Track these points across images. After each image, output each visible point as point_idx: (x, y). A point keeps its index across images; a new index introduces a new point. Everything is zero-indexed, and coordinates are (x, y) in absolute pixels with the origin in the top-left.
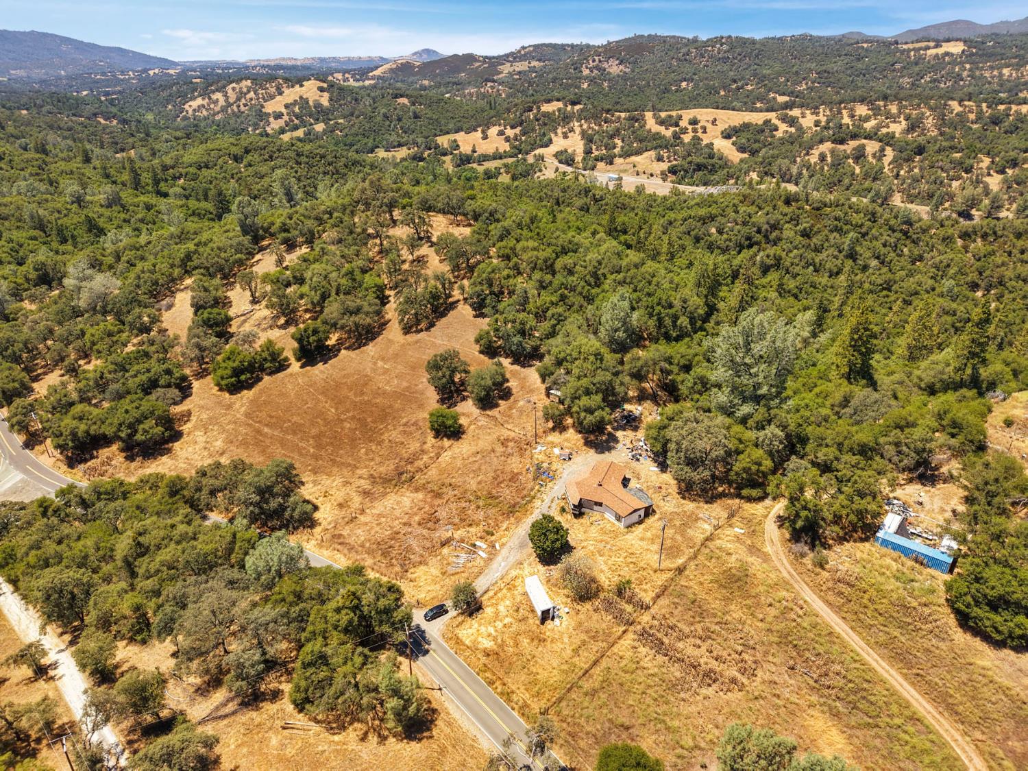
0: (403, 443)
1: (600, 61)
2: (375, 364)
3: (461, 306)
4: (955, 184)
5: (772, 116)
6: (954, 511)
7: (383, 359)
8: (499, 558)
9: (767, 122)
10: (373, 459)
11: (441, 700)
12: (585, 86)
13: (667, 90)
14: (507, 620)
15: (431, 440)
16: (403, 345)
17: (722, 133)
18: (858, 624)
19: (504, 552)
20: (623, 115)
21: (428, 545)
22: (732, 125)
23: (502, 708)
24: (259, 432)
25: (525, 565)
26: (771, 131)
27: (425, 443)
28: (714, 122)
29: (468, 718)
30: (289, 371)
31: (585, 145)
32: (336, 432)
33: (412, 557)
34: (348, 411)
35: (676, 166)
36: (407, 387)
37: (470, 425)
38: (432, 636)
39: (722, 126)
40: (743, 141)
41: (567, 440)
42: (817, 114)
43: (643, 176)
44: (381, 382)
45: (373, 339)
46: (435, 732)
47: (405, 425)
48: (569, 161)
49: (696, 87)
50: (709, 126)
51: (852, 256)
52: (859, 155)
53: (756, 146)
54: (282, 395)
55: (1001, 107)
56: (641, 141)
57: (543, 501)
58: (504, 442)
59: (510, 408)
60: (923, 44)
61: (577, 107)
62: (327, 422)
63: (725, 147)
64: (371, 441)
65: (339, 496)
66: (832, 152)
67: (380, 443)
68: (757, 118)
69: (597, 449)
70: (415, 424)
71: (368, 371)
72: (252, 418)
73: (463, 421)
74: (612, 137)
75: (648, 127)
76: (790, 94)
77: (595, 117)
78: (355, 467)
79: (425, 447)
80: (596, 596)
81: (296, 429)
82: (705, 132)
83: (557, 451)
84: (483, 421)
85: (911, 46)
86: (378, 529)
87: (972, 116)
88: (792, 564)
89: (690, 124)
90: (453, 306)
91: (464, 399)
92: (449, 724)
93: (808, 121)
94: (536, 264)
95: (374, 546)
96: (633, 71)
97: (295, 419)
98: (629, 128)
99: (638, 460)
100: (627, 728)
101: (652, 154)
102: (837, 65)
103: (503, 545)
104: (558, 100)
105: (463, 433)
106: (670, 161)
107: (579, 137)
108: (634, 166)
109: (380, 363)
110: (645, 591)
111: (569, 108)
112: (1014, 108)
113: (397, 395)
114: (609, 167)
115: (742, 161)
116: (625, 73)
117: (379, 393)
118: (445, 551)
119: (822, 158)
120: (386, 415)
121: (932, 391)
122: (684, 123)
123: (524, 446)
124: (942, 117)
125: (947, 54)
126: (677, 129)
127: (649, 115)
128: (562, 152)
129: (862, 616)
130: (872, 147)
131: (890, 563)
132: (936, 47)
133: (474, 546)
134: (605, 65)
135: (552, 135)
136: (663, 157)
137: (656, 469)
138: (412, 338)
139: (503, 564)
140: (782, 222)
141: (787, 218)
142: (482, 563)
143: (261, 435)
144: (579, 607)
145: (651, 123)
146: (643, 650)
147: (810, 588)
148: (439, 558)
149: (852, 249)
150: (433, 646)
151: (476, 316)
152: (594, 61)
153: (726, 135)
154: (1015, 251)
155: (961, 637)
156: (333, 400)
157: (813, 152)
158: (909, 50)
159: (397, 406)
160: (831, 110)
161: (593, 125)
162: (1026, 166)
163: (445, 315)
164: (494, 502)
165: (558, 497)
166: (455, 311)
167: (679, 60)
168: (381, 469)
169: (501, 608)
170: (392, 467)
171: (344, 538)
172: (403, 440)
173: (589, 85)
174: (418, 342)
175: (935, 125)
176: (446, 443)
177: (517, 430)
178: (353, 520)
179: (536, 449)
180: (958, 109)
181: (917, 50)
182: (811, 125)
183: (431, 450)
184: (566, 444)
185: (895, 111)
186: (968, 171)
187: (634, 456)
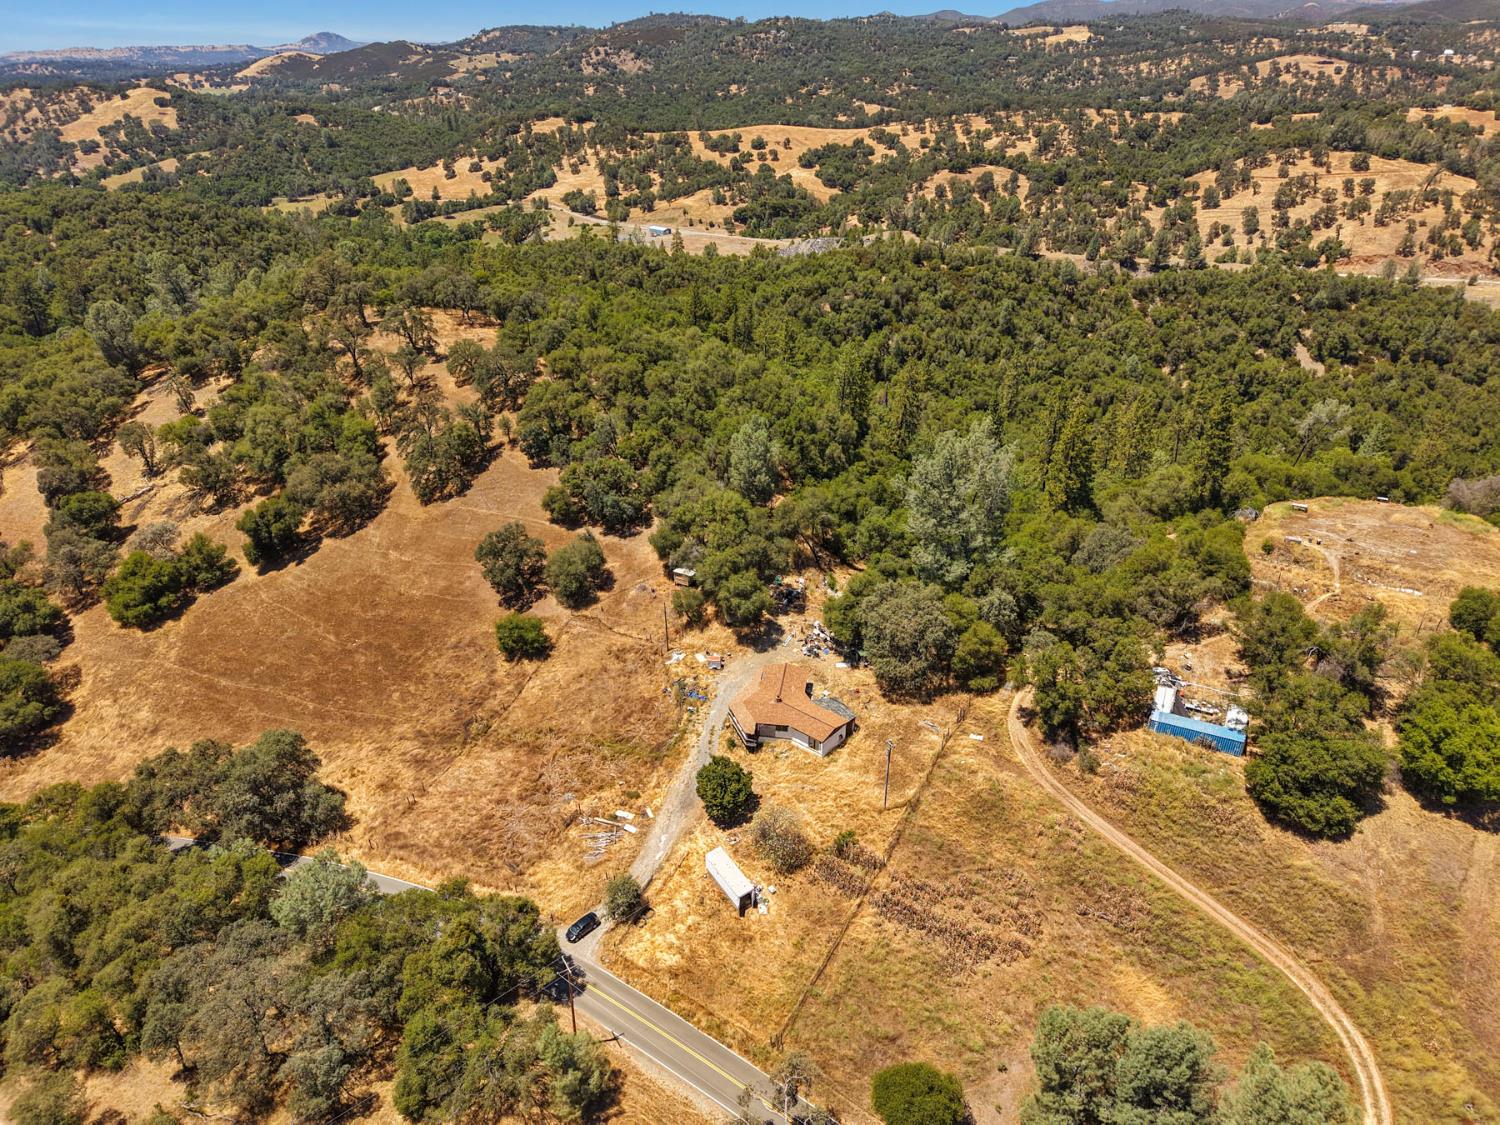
0: (458, 676)
1: (607, 54)
2: (385, 555)
3: (506, 452)
4: (1110, 222)
5: (863, 133)
6: (1228, 672)
7: (396, 547)
8: (656, 830)
9: (858, 143)
10: (415, 707)
11: (623, 1054)
12: (590, 91)
13: (711, 98)
14: (690, 920)
15: (503, 666)
16: (425, 523)
17: (800, 159)
18: (1148, 838)
19: (662, 819)
20: (657, 136)
21: (544, 827)
22: (813, 148)
23: (714, 1049)
24: (211, 687)
25: (697, 833)
26: (865, 155)
27: (494, 671)
28: (787, 144)
29: (671, 1075)
30: (240, 581)
31: (607, 182)
32: (344, 671)
33: (524, 850)
34: (357, 635)
35: (744, 210)
36: (447, 588)
37: (559, 636)
38: (586, 965)
39: (798, 150)
40: (831, 170)
41: (712, 640)
42: (923, 130)
43: (699, 226)
44: (401, 583)
45: (372, 517)
46: (625, 1105)
47: (455, 647)
48: (588, 208)
49: (751, 90)
50: (780, 149)
51: (1010, 331)
52: (986, 188)
53: (849, 177)
54: (238, 622)
55: (1148, 116)
56: (687, 174)
57: (699, 735)
58: (619, 655)
59: (618, 602)
60: (1040, 29)
61: (587, 126)
62: (326, 658)
63: (806, 179)
64: (406, 679)
65: (376, 771)
66: (952, 184)
67: (422, 679)
68: (845, 137)
69: (755, 646)
70: (472, 643)
71: (376, 569)
72: (194, 666)
73: (549, 631)
74: (644, 169)
75: (694, 153)
76: (881, 101)
77: (616, 141)
78: (389, 724)
79: (496, 677)
80: (808, 862)
81: (276, 675)
82: (776, 159)
83: (701, 658)
84: (579, 627)
85: (1025, 32)
86: (455, 815)
87: (1115, 129)
88: (1053, 773)
89: (754, 147)
90: (493, 453)
91: (540, 595)
92: (644, 1089)
93: (911, 140)
94: (617, 382)
95: (459, 843)
96: (657, 68)
97: (270, 659)
98: (668, 156)
99: (817, 655)
100: (893, 1040)
101: (708, 193)
102: (935, 59)
103: (657, 810)
104: (557, 115)
105: (552, 647)
106: (735, 204)
107: (597, 172)
108: (685, 213)
109: (393, 555)
110: (873, 842)
111: (575, 127)
112: (1163, 117)
113: (431, 602)
114: (648, 215)
115: (833, 199)
116: (646, 71)
117: (401, 601)
118: (573, 833)
119: (940, 192)
120: (422, 634)
121: (1165, 514)
122: (745, 147)
123: (651, 657)
124: (1079, 132)
125: (1070, 43)
126: (737, 155)
127: (694, 136)
128: (574, 194)
129: (1153, 829)
130: (1001, 176)
131: (1174, 752)
132: (1057, 32)
133: (615, 818)
134: (615, 59)
135: (556, 169)
136: (724, 197)
137: (844, 665)
138: (436, 509)
139: (663, 838)
140: (915, 290)
141: (922, 284)
142: (634, 843)
143: (218, 691)
144: (788, 882)
145: (699, 149)
146: (890, 927)
147: (1083, 801)
148: (566, 845)
149: (1008, 321)
150: (590, 977)
151: (534, 467)
152: (598, 53)
153: (807, 164)
154: (1202, 312)
155: (1271, 834)
156: (327, 621)
157: (927, 184)
158: (1024, 38)
159: (437, 617)
160: (940, 125)
161: (614, 153)
162: (1189, 195)
163: (484, 469)
164: (626, 747)
165: (719, 726)
166: (499, 460)
167: (721, 52)
168: (433, 720)
169: (678, 903)
170: (450, 715)
171: (405, 837)
172: (458, 671)
173: (596, 91)
174: (447, 515)
175: (1072, 142)
176: (528, 666)
177: (635, 634)
178: (411, 806)
179: (669, 658)
180: (1097, 120)
181: (1033, 37)
182: (917, 146)
183: (506, 680)
184: (712, 646)
185: (1020, 124)
186: (1122, 204)
187: (811, 649)
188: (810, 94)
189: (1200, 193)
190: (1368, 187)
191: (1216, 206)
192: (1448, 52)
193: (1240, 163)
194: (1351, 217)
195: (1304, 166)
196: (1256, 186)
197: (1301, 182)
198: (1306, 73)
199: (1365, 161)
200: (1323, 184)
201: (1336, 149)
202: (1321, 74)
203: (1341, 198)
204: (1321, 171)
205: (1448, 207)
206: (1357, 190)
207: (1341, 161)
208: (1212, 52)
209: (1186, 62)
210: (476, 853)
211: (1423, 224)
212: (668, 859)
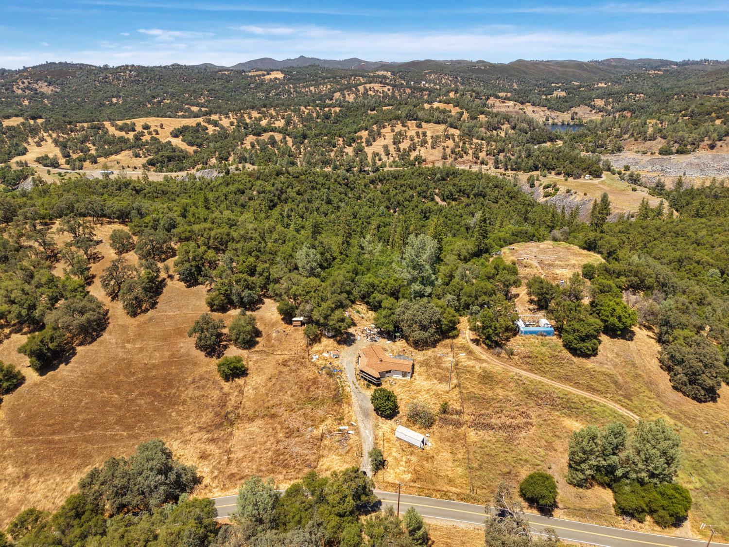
0: (203, 396)
1: (29, 83)
2: (124, 347)
3: (169, 282)
4: (332, 154)
5: (200, 120)
6: (529, 309)
7: (128, 342)
8: (362, 429)
9: (199, 124)
10: (188, 417)
12: (26, 103)
13: (102, 105)
14: (404, 459)
15: (226, 386)
16: (139, 326)
17: (171, 133)
18: (544, 373)
19: (361, 424)
20: (85, 125)
21: (310, 445)
22: (177, 127)
23: (449, 503)
24: (50, 442)
25: (381, 425)
26: (204, 130)
27: (222, 388)
28: (162, 127)
30: (27, 383)
31: (62, 150)
32: (135, 411)
33: (307, 457)
34: (131, 391)
35: (152, 159)
36: (172, 355)
37: (247, 363)
39: (168, 129)
40: (190, 138)
41: (327, 346)
42: (229, 118)
43: (128, 169)
44: (143, 359)
45: (104, 329)
46: (433, 538)
47: (193, 382)
48: (55, 164)
49: (125, 101)
50: (159, 129)
51: (329, 202)
52: (273, 142)
53: (199, 141)
54: (45, 403)
55: (327, 109)
56: (110, 144)
58: (285, 364)
59: (269, 341)
60: (261, 73)
61: (39, 121)
62: (119, 408)
63: (177, 142)
64: (174, 404)
66: (258, 141)
67: (184, 402)
68: (192, 122)
69: (346, 344)
70: (202, 378)
71: (121, 355)
72: (28, 435)
74: (83, 142)
75: (110, 133)
76: (198, 105)
77: (59, 128)
78: (179, 429)
79: (225, 390)
80: (435, 421)
81: (91, 424)
82: (157, 134)
83: (325, 355)
84: (255, 357)
85: (255, 74)
86: (257, 455)
87: (314, 115)
88: (498, 360)
89: (144, 129)
90: (162, 284)
91: (226, 347)
92: (435, 529)
93: (225, 122)
95: (271, 466)
96: (63, 90)
97: (81, 417)
98: (95, 135)
99: (376, 341)
100: (509, 473)
101: (130, 152)
102: (217, 86)
103: (356, 421)
104: (17, 116)
105: (247, 369)
106: (145, 157)
107: (53, 145)
108: (118, 163)
109: (129, 346)
110: (453, 404)
111: (32, 122)
112: (333, 110)
113: (168, 363)
114: (95, 166)
115: (195, 152)
116: (56, 92)
117: (147, 368)
118: (326, 442)
119: (253, 145)
120: (170, 381)
122: (139, 128)
123: (302, 361)
124: (300, 116)
125: (276, 79)
126: (136, 132)
127: (107, 124)
128: (43, 157)
129: (542, 369)
130: (278, 137)
131: (533, 340)
132: (268, 74)
133: (340, 430)
134: (35, 86)
135: (25, 145)
136: (139, 154)
137: (389, 342)
138: (142, 318)
139: (367, 431)
140: (284, 188)
141: (286, 185)
142: (357, 437)
143: (56, 443)
144: (431, 431)
145: (112, 130)
146: (480, 433)
147: (514, 367)
148: (327, 448)
149: (328, 198)
150: (380, 497)
151: (188, 287)
152: (23, 83)
153: (176, 136)
154: (398, 187)
156: (106, 389)
157: (245, 142)
158: (255, 76)
159: (174, 370)
160: (237, 115)
161: (61, 134)
162: (359, 141)
163: (161, 293)
164: (318, 402)
165: (355, 380)
166: (167, 287)
167: (100, 82)
168: (203, 420)
169: (394, 454)
170: (211, 415)
171: (238, 474)
172: (202, 393)
173: (30, 102)
174: (151, 319)
175: (299, 121)
176: (240, 381)
177: (286, 352)
178: (229, 461)
179: (312, 358)
180: (307, 111)
181: (259, 76)
182: (229, 125)
183: (231, 391)
184: (328, 349)
185: (274, 114)
186: (334, 147)
187: (371, 339)
188: (159, 102)
189: (364, 140)
190: (424, 134)
191: (371, 145)
192: (424, 82)
193: (375, 127)
194: (422, 146)
195: (399, 128)
196: (384, 136)
197: (400, 133)
198: (377, 91)
199: (420, 124)
200: (409, 134)
201: (409, 120)
202: (383, 91)
203: (416, 140)
204: (406, 128)
205: (454, 140)
206: (421, 136)
207: (412, 124)
208: (337, 83)
209: (329, 87)
210: (284, 467)
211: (448, 147)
212: (376, 439)
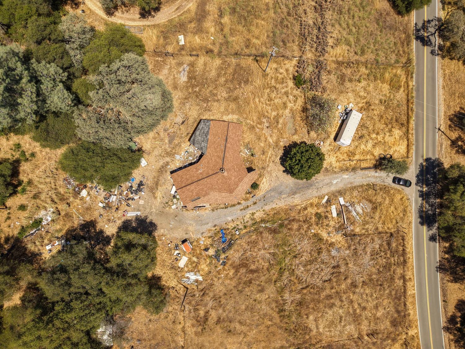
21: (360, 247)
33: (377, 246)
38: (416, 168)
58: (203, 321)
69: (153, 230)
86: (369, 304)
99: (139, 184)
103: (321, 197)
110: (287, 70)
133: (338, 215)
139: (335, 182)
142: (348, 193)
150: (421, 161)
164: (280, 252)
171: (392, 317)
187: (136, 192)
212: (347, 170)
